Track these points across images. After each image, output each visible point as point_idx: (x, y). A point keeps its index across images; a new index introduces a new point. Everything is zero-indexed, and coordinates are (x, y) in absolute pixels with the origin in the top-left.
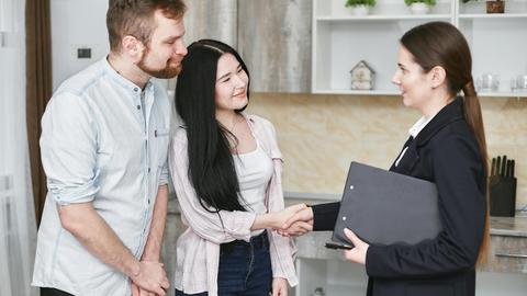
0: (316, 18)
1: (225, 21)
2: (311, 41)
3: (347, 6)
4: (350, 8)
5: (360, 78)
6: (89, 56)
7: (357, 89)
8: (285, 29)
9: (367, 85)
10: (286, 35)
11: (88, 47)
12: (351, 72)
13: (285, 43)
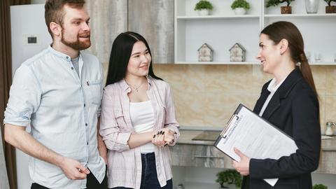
0: (176, 17)
1: (120, 19)
2: (174, 30)
3: (195, 10)
4: (197, 11)
5: (204, 54)
6: (35, 42)
7: (202, 61)
8: (157, 24)
9: (209, 59)
10: (158, 27)
11: (35, 36)
12: (198, 50)
13: (157, 33)
